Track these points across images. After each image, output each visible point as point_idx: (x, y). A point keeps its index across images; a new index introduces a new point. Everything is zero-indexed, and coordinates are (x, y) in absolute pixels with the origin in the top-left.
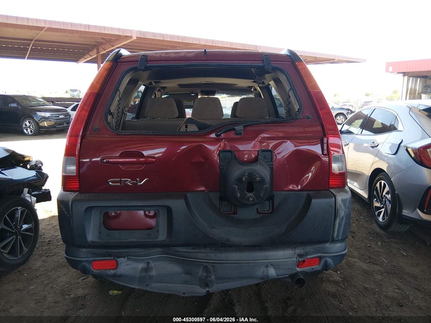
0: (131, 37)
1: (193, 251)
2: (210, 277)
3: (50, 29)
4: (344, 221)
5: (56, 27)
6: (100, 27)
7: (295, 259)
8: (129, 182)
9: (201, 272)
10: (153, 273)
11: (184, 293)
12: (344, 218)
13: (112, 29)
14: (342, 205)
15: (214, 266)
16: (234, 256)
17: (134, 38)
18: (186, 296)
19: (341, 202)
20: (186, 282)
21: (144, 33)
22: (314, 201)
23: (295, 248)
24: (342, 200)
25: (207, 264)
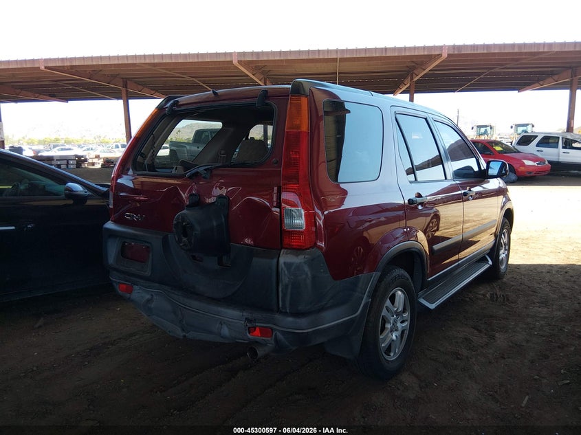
0: (440, 55)
3: (342, 60)
4: (289, 291)
5: (348, 56)
6: (400, 49)
7: (243, 322)
8: (135, 217)
10: (154, 305)
12: (290, 287)
13: (415, 48)
14: (285, 269)
16: (195, 304)
17: (445, 55)
19: (283, 266)
20: (172, 321)
21: (460, 47)
22: (255, 260)
23: (244, 310)
24: (285, 263)
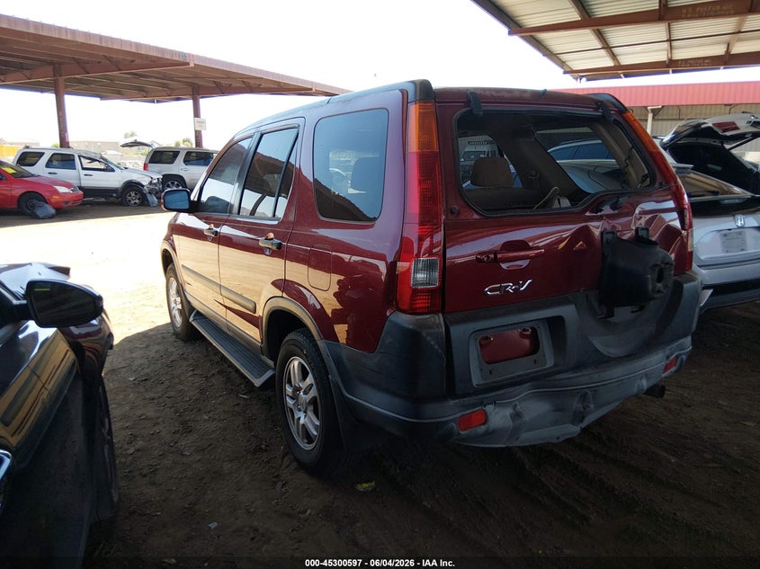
1: (575, 375)
2: (589, 407)
8: (510, 288)
9: (576, 405)
10: (527, 418)
11: (558, 438)
15: (596, 391)
18: (560, 440)
20: (556, 423)
25: (586, 390)
